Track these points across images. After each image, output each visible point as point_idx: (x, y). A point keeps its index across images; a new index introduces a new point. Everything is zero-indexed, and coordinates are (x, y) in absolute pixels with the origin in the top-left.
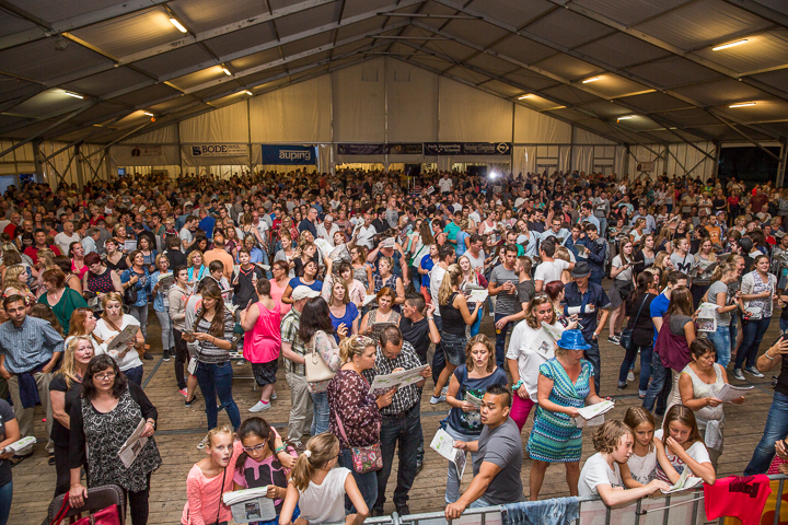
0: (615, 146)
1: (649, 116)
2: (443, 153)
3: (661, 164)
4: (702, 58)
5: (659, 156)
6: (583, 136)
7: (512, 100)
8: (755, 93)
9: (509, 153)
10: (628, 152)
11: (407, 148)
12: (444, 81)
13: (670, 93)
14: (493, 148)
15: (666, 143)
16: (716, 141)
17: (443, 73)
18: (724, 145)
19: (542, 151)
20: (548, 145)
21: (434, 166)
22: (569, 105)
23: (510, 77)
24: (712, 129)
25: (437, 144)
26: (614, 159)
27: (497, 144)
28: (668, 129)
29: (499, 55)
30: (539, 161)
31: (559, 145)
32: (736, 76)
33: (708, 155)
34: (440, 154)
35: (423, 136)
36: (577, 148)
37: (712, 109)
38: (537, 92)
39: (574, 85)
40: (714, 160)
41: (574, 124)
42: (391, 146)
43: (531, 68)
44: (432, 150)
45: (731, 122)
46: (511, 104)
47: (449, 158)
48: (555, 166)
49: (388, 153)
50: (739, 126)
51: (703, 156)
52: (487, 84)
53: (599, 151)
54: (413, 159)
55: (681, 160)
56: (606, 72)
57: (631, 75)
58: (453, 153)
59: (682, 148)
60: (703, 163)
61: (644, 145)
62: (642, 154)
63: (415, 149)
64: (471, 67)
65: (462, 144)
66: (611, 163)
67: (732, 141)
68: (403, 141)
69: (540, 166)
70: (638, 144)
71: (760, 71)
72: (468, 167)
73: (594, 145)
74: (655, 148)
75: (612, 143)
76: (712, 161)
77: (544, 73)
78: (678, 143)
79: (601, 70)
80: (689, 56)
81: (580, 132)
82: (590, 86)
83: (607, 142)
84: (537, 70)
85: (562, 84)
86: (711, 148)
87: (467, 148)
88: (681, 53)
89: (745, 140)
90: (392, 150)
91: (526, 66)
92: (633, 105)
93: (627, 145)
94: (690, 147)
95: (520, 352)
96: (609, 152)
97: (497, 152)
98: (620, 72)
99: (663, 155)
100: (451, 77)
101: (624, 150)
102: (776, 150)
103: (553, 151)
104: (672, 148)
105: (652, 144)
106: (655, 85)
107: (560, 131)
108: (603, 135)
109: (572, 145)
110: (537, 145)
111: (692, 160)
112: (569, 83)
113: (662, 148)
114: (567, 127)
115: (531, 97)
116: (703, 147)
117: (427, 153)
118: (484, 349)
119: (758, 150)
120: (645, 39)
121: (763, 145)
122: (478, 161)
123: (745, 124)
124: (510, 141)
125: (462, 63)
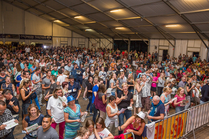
0: (85, 38)
1: (94, 29)
2: (27, 39)
3: (99, 44)
4: (108, 14)
5: (98, 42)
6: (75, 35)
7: (52, 22)
8: (121, 25)
9: (51, 39)
10: (89, 40)
11: (12, 36)
12: (26, 13)
13: (100, 23)
14: (45, 38)
15: (100, 38)
16: (113, 38)
17: (26, 10)
18: (115, 39)
19: (62, 39)
20: (64, 37)
21: (24, 43)
22: (71, 25)
23: (51, 14)
24: (111, 35)
25: (25, 35)
26: (85, 42)
27: (47, 36)
28: (100, 34)
29: (47, 6)
30: (62, 43)
31: (68, 37)
32: (117, 20)
33: (111, 42)
34: (26, 39)
35: (19, 32)
36: (73, 38)
37: (111, 29)
38: (60, 20)
39: (72, 18)
40: (113, 43)
41: (72, 31)
42: (5, 35)
43: (58, 11)
44: (23, 37)
45: (116, 33)
46: (51, 23)
47: (29, 41)
48: (67, 44)
49: (5, 37)
50: (118, 34)
51: (110, 42)
52: (42, 15)
53: (80, 40)
54: (16, 40)
55: (104, 43)
56: (81, 15)
57: (89, 17)
58: (31, 39)
59: (104, 39)
60: (110, 44)
61: (94, 38)
62: (93, 41)
63: (16, 37)
64: (37, 9)
65: (34, 36)
66: (84, 43)
67: (117, 38)
68: (11, 33)
69: (62, 44)
70: (92, 38)
71: (122, 19)
72: (36, 44)
73: (79, 38)
74: (97, 39)
75: (84, 37)
76: (112, 44)
77: (62, 13)
78: (103, 38)
79: (80, 14)
80: (104, 13)
81: (74, 33)
82: (76, 19)
83: (83, 37)
84: (59, 12)
85: (68, 18)
86: (111, 40)
87: (36, 37)
88: (102, 12)
89: (120, 38)
90: (6, 36)
91: (56, 11)
92: (90, 26)
93: (89, 38)
94: (106, 39)
95: (51, 107)
96: (83, 40)
97: (47, 39)
98: (85, 16)
99: (99, 42)
100: (29, 12)
101: (88, 40)
102: (127, 41)
103: (66, 39)
104: (101, 40)
105: (96, 38)
106: (96, 20)
107: (68, 33)
108: (81, 35)
109: (72, 37)
110: (60, 37)
111: (107, 43)
112: (70, 18)
113: (99, 40)
114: (70, 32)
115: (58, 21)
116: (109, 39)
117: (21, 38)
118: (35, 109)
119: (123, 41)
120: (92, 6)
121: (124, 40)
122: (40, 42)
123: (120, 33)
124: (51, 35)
125: (33, 7)
